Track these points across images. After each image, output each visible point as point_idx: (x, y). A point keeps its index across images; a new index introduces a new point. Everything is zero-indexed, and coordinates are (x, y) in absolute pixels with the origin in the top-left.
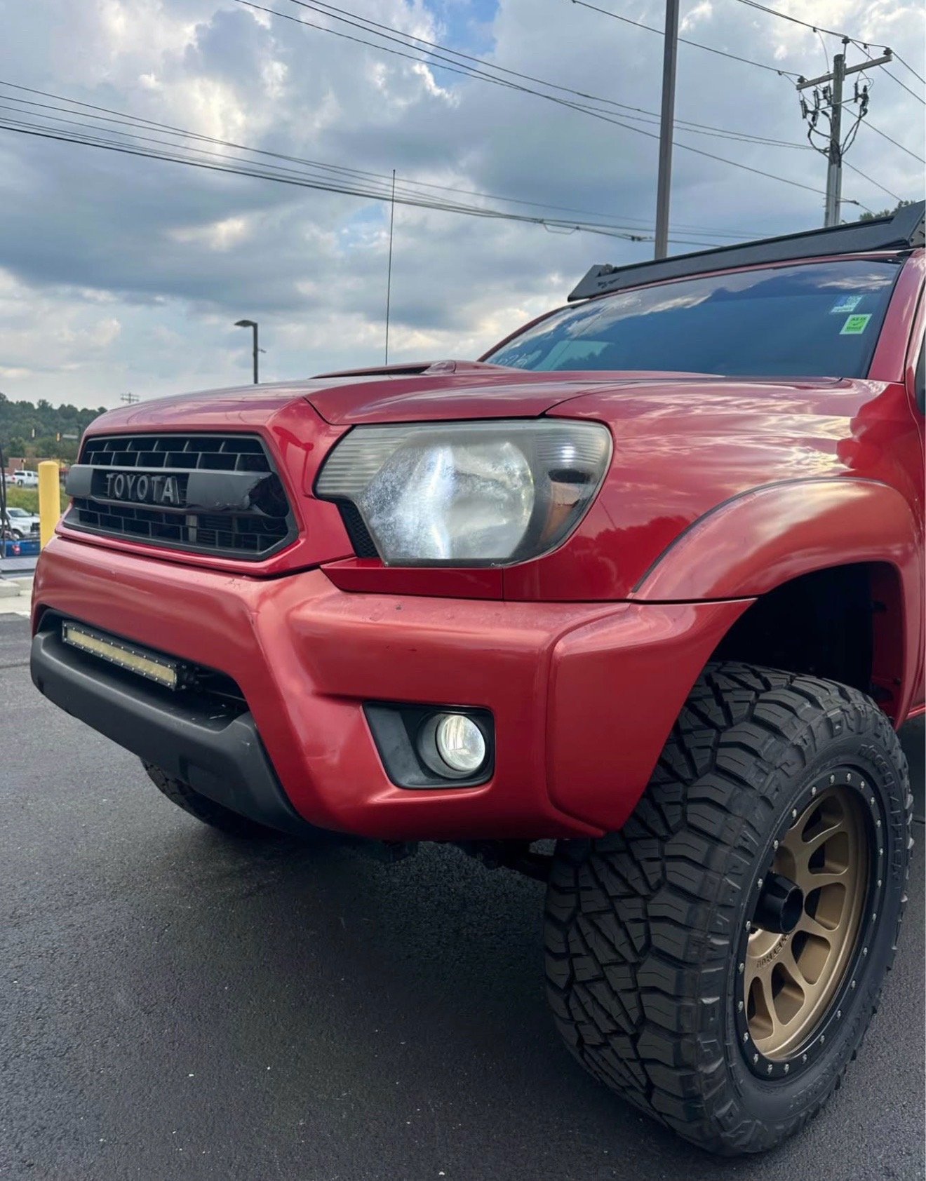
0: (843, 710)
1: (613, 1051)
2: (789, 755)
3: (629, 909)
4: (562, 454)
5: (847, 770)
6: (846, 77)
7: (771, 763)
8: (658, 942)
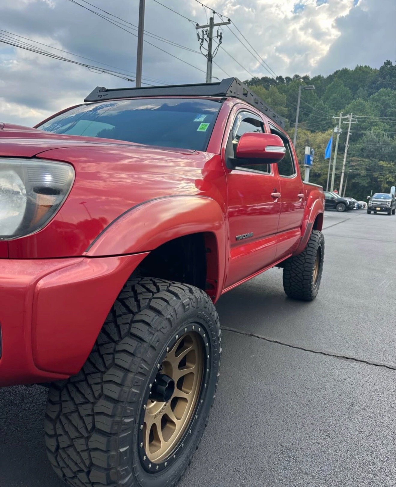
0: (190, 299)
1: (79, 479)
2: (165, 323)
3: (85, 410)
4: (45, 179)
5: (193, 324)
6: (214, 27)
7: (156, 329)
8: (98, 426)
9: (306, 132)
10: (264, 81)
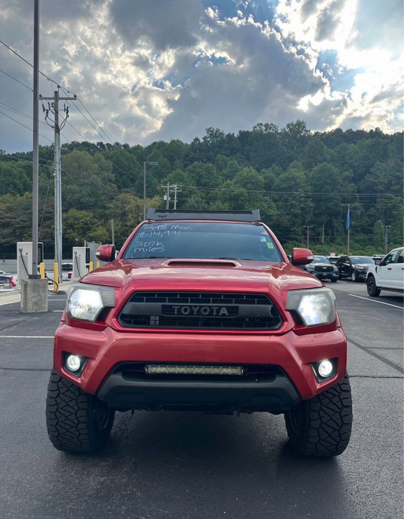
6: (60, 101)
9: (135, 198)
10: (85, 146)
